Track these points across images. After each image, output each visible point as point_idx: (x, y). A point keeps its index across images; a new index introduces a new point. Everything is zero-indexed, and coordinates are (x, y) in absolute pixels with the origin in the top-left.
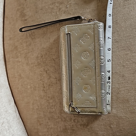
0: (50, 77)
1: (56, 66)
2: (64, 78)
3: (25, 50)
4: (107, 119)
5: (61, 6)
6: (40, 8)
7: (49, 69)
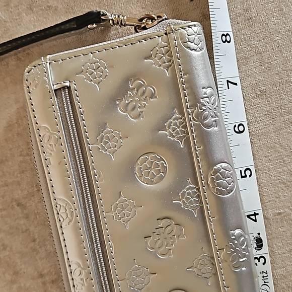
0: (16, 273)
1: (32, 228)
2: (76, 276)
7: (6, 242)
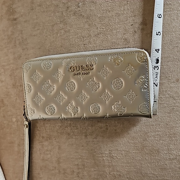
3: (11, 65)
4: (127, 175)
5: (69, 3)
6: (39, 3)
